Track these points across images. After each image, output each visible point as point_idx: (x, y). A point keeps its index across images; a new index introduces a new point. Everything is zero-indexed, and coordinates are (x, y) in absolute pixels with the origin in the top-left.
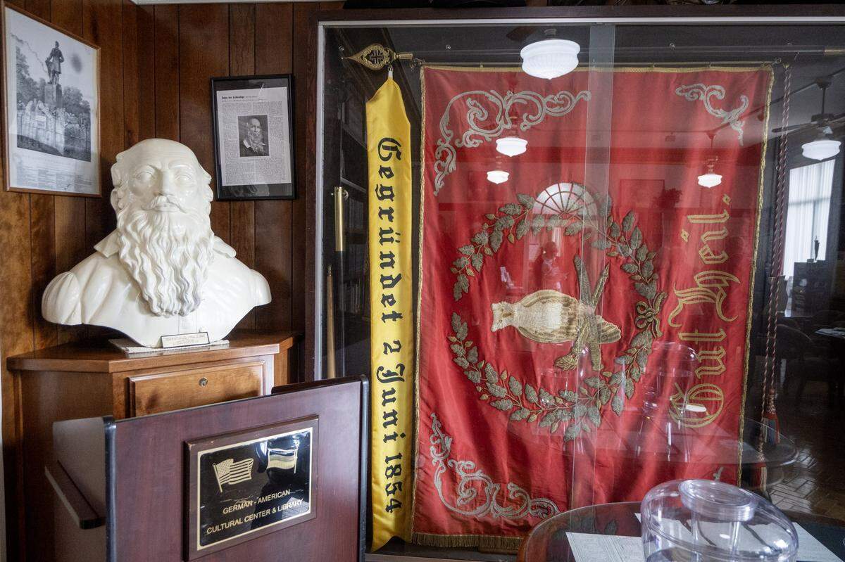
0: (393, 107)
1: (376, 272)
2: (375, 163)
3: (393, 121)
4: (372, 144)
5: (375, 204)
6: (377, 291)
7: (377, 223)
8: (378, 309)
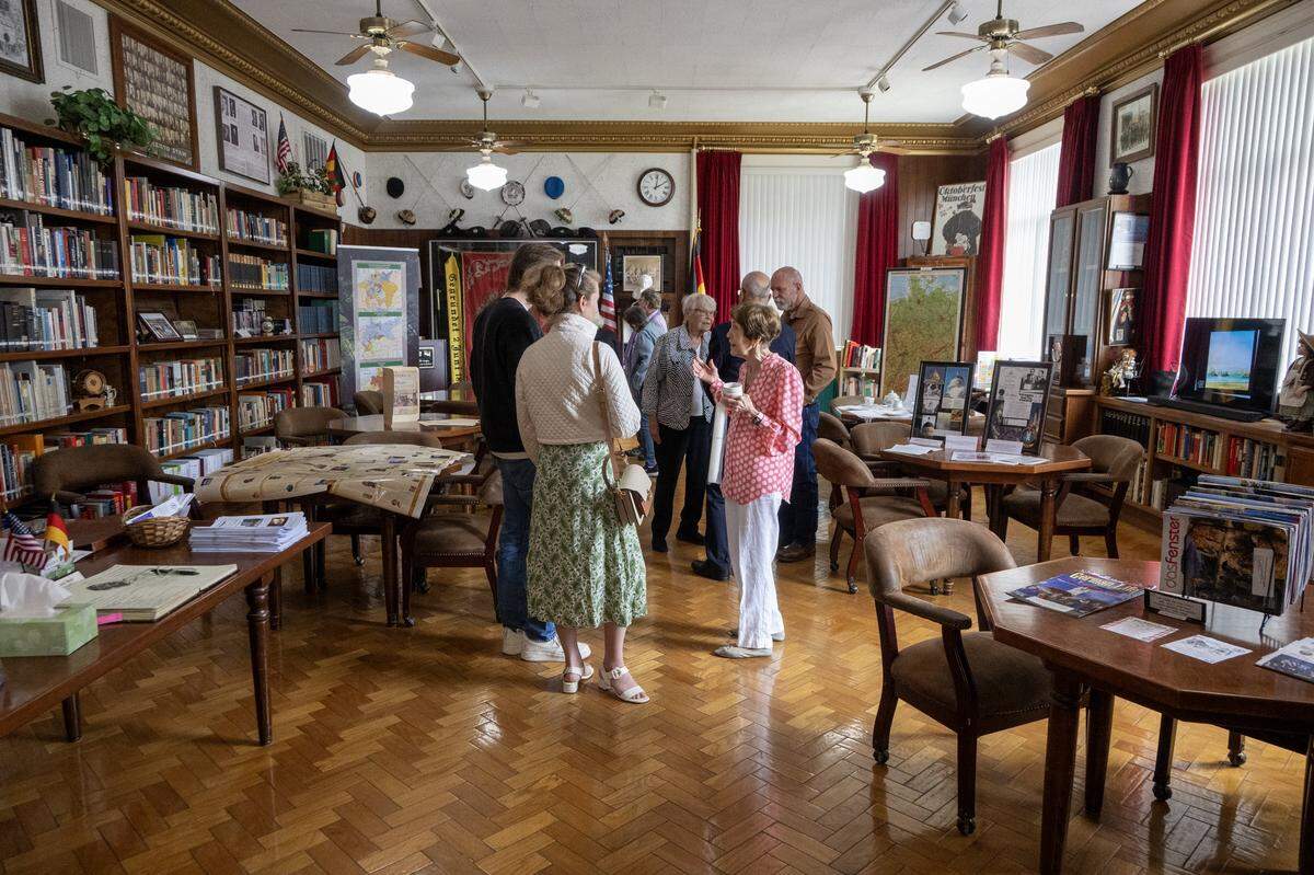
0: (453, 263)
1: (450, 316)
2: (448, 282)
3: (454, 269)
4: (447, 277)
5: (449, 295)
6: (451, 322)
7: (450, 301)
8: (451, 327)
